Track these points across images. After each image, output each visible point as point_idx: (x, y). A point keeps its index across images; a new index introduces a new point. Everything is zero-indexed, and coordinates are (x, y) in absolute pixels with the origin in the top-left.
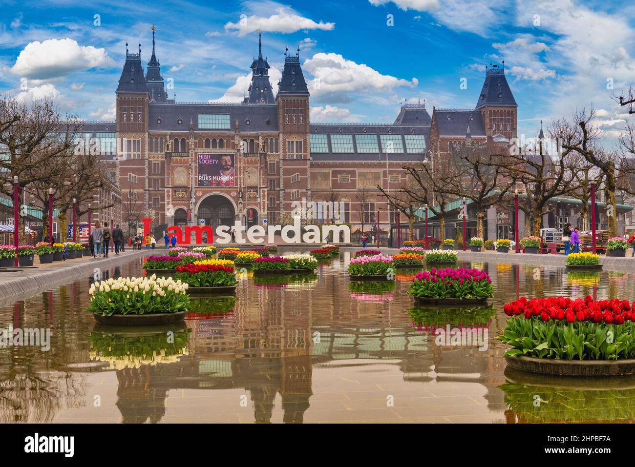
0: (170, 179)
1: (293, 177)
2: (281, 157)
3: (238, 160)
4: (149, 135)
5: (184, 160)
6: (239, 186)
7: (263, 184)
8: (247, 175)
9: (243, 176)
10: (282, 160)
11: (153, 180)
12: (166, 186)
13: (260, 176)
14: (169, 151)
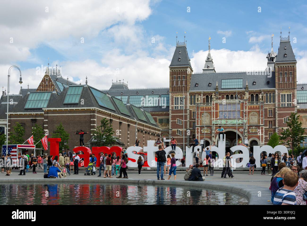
0: (199, 121)
1: (285, 119)
2: (277, 105)
3: (245, 107)
4: (190, 94)
5: (208, 108)
6: (245, 125)
7: (261, 123)
8: (250, 117)
9: (248, 118)
10: (277, 107)
11: (192, 123)
12: (196, 125)
13: (259, 117)
14: (198, 102)
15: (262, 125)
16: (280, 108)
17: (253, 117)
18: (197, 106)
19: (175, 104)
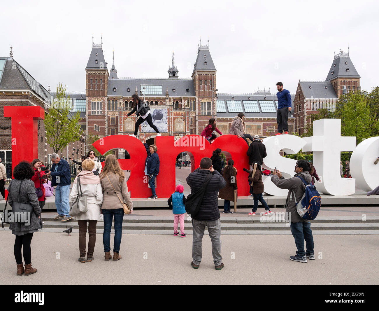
0: (122, 126)
2: (197, 114)
3: (170, 113)
4: (109, 99)
6: (170, 132)
7: (187, 131)
8: (176, 124)
9: (173, 124)
10: (197, 115)
11: (111, 130)
12: (119, 131)
13: (185, 124)
14: (121, 107)
15: (188, 132)
16: (200, 115)
17: (179, 124)
18: (120, 111)
19: (92, 109)
